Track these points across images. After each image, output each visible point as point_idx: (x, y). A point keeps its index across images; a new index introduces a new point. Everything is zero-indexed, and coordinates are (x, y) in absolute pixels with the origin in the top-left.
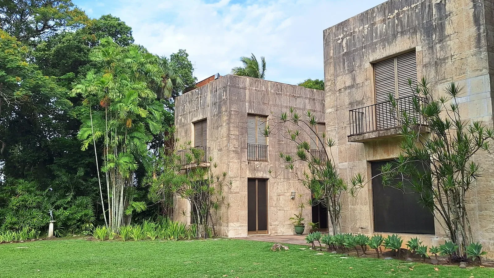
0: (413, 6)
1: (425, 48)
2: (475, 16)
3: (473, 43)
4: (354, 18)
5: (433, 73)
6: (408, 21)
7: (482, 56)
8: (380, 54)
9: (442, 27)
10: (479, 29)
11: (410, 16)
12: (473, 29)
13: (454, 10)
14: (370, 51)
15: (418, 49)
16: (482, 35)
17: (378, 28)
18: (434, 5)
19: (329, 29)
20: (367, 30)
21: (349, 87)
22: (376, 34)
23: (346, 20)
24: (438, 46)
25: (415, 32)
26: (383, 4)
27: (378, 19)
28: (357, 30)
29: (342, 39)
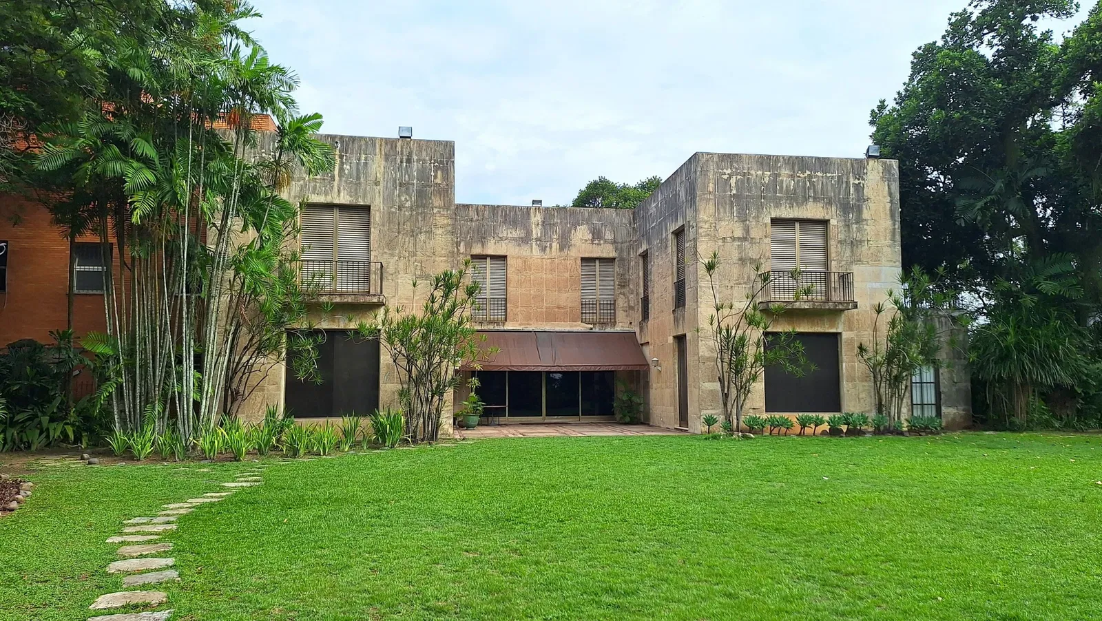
0: (828, 175)
1: (841, 224)
2: (891, 210)
3: (889, 236)
4: (750, 156)
5: (848, 253)
6: (822, 189)
7: (896, 250)
8: (785, 212)
9: (860, 211)
10: (894, 225)
11: (825, 183)
12: (889, 222)
13: (872, 197)
14: (772, 205)
15: (833, 222)
16: (897, 230)
17: (784, 182)
18: (851, 183)
19: (708, 154)
20: (768, 179)
21: (739, 239)
22: (781, 187)
23: (737, 155)
24: (855, 226)
25: (830, 203)
26: (791, 157)
27: (785, 171)
28: (753, 172)
29: (730, 176)
